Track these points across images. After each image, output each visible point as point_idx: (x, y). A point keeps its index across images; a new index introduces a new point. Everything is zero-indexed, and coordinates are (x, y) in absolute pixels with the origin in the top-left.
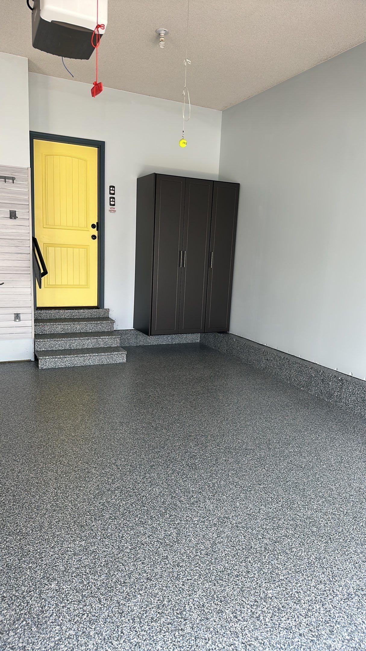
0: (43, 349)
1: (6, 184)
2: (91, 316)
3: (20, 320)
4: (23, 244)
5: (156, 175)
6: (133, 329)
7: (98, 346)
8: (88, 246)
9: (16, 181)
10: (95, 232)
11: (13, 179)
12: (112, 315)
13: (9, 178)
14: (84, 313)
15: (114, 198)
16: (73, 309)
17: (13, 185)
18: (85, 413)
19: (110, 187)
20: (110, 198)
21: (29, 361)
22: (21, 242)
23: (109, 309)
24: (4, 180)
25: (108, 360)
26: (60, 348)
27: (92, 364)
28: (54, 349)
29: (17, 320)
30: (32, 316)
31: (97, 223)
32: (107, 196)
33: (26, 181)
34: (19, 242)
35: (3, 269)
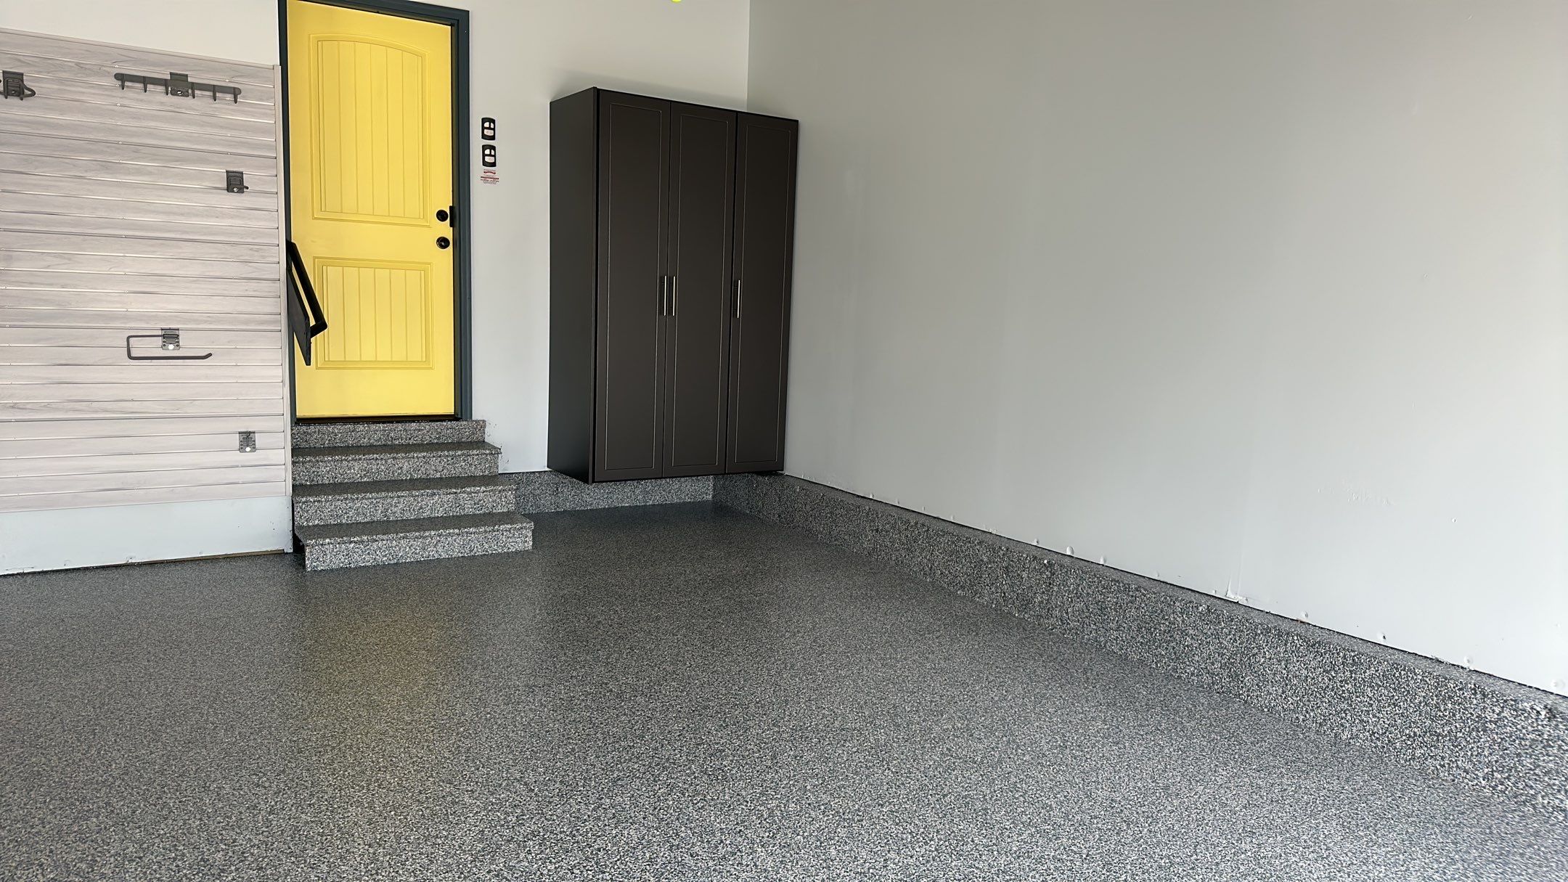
0: (317, 522)
1: (217, 105)
2: (439, 438)
3: (254, 449)
4: (263, 257)
5: (597, 92)
6: (547, 469)
7: (458, 512)
8: (430, 264)
9: (244, 97)
10: (446, 230)
11: (235, 92)
12: (492, 436)
13: (225, 90)
14: (419, 430)
15: (493, 148)
16: (392, 422)
17: (234, 106)
18: (433, 668)
19: (484, 120)
20: (484, 147)
21: (280, 554)
22: (257, 251)
23: (484, 421)
24: (211, 94)
25: (486, 546)
26: (360, 519)
27: (444, 555)
28: (344, 521)
29: (248, 449)
30: (285, 437)
31: (451, 208)
32: (476, 143)
33: (267, 100)
34: (251, 249)
35: (209, 319)
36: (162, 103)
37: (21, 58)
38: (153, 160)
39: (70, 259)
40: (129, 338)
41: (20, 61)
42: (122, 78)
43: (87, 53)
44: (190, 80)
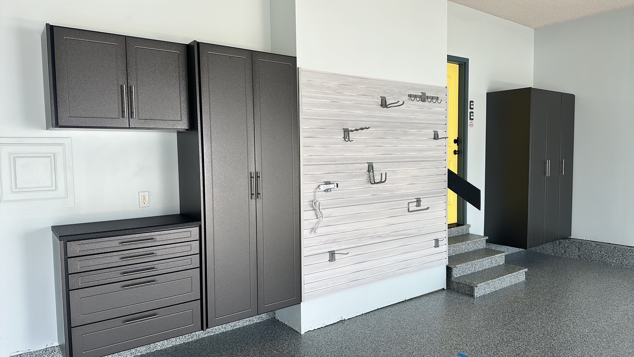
1: (433, 104)
3: (438, 246)
4: (442, 165)
10: (455, 147)
11: (437, 98)
12: (472, 231)
13: (435, 98)
15: (473, 112)
19: (470, 102)
21: (443, 290)
23: (470, 225)
25: (515, 280)
30: (446, 239)
31: (458, 138)
32: (469, 111)
33: (445, 101)
34: (439, 163)
35: (428, 193)
36: (419, 105)
37: (385, 90)
38: (416, 129)
39: (395, 172)
40: (409, 203)
41: (385, 92)
42: (410, 96)
43: (402, 86)
44: (427, 95)
